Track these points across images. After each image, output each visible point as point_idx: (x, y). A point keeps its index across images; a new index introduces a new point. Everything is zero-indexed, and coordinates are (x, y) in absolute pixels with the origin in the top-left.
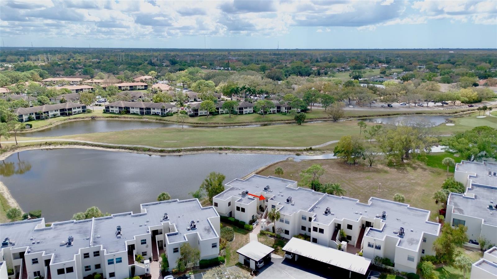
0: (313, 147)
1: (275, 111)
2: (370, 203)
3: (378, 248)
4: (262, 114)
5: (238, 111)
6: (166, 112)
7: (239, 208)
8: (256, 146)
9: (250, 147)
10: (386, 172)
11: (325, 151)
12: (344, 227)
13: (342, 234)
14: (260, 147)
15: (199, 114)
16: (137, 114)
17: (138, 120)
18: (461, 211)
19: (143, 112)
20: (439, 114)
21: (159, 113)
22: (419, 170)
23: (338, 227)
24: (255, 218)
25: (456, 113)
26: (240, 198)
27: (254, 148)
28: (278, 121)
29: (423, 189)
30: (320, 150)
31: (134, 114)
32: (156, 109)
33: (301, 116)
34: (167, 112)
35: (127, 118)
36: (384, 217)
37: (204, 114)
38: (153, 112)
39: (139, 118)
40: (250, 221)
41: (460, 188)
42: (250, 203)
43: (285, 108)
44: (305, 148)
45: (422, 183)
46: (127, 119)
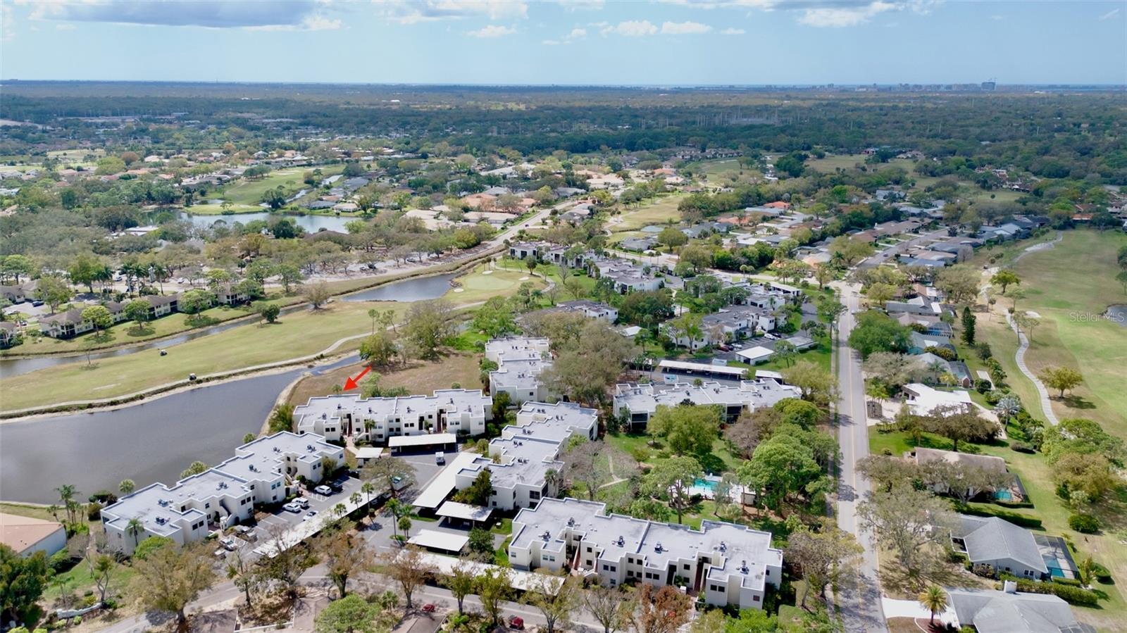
0: (324, 353)
2: (435, 395)
3: (457, 423)
4: (192, 313)
10: (422, 366)
11: (341, 356)
12: (426, 418)
13: (426, 423)
15: (76, 332)
18: (500, 384)
20: (439, 273)
22: (452, 357)
23: (422, 419)
25: (458, 268)
28: (227, 320)
29: (464, 374)
30: (334, 355)
33: (272, 309)
36: (452, 402)
41: (494, 366)
44: (315, 356)
45: (461, 369)
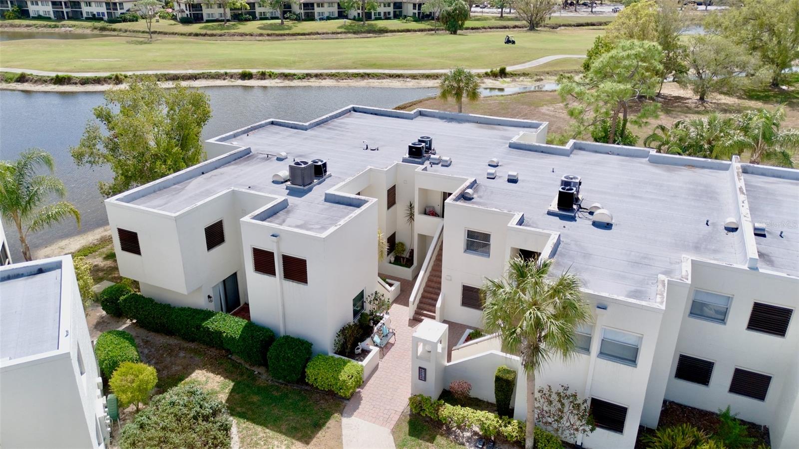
0: (510, 68)
1: (389, 13)
4: (360, 20)
5: (302, 11)
6: (120, 11)
7: (271, 255)
8: (350, 69)
9: (334, 71)
11: (542, 77)
14: (361, 71)
15: (205, 17)
16: (49, 19)
17: (45, 30)
19: (63, 12)
21: (103, 13)
24: (368, 308)
26: (280, 199)
27: (346, 74)
30: (528, 74)
31: (39, 18)
32: (93, 4)
33: (456, 9)
34: (122, 11)
35: (19, 26)
37: (217, 17)
38: (87, 13)
39: (50, 26)
40: (343, 331)
42: (334, 222)
43: (412, 6)
46: (17, 30)
